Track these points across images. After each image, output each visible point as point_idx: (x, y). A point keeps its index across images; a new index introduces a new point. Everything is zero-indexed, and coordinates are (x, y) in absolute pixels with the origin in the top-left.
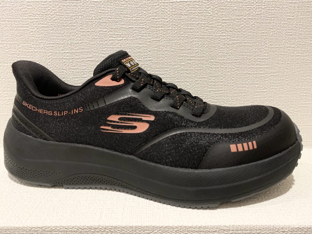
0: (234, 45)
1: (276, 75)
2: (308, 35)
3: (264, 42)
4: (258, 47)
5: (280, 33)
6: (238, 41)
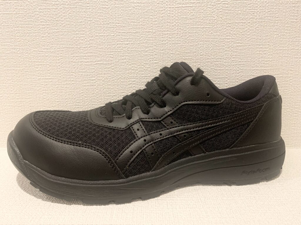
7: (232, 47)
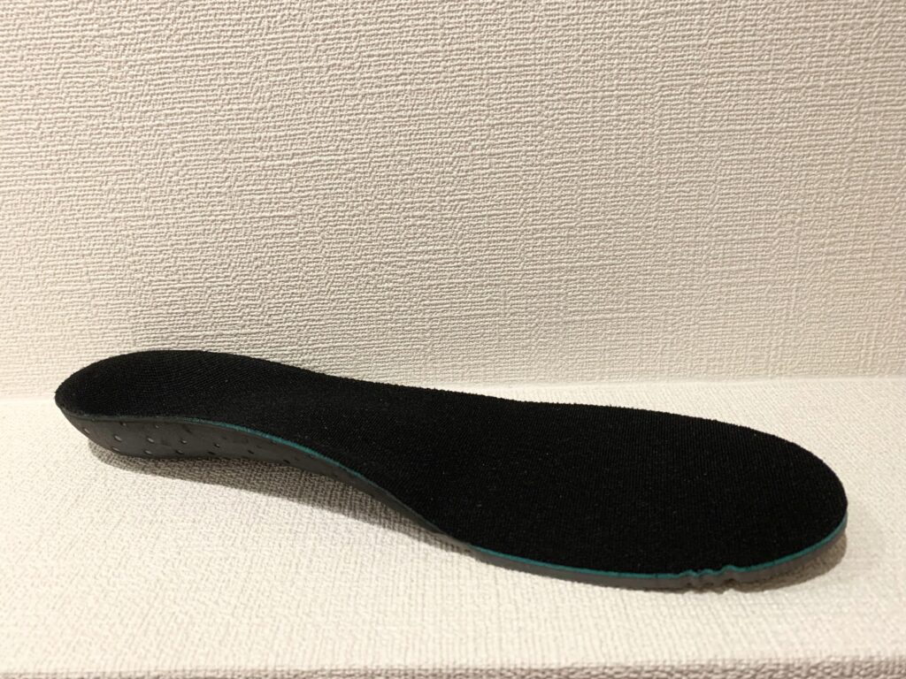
0: (153, 67)
1: (314, 162)
2: (387, 22)
3: (249, 53)
4: (231, 70)
5: (294, 20)
6: (161, 54)
7: (129, 63)
